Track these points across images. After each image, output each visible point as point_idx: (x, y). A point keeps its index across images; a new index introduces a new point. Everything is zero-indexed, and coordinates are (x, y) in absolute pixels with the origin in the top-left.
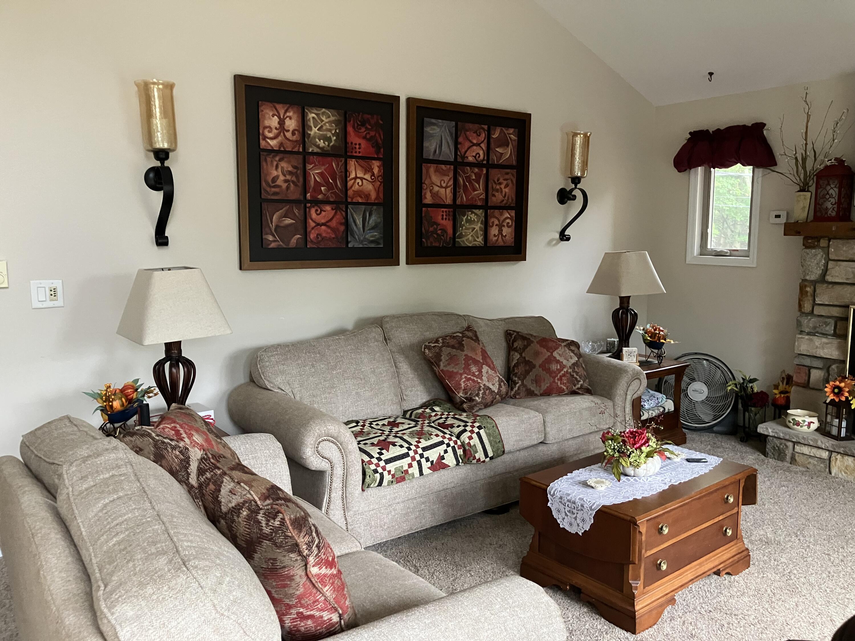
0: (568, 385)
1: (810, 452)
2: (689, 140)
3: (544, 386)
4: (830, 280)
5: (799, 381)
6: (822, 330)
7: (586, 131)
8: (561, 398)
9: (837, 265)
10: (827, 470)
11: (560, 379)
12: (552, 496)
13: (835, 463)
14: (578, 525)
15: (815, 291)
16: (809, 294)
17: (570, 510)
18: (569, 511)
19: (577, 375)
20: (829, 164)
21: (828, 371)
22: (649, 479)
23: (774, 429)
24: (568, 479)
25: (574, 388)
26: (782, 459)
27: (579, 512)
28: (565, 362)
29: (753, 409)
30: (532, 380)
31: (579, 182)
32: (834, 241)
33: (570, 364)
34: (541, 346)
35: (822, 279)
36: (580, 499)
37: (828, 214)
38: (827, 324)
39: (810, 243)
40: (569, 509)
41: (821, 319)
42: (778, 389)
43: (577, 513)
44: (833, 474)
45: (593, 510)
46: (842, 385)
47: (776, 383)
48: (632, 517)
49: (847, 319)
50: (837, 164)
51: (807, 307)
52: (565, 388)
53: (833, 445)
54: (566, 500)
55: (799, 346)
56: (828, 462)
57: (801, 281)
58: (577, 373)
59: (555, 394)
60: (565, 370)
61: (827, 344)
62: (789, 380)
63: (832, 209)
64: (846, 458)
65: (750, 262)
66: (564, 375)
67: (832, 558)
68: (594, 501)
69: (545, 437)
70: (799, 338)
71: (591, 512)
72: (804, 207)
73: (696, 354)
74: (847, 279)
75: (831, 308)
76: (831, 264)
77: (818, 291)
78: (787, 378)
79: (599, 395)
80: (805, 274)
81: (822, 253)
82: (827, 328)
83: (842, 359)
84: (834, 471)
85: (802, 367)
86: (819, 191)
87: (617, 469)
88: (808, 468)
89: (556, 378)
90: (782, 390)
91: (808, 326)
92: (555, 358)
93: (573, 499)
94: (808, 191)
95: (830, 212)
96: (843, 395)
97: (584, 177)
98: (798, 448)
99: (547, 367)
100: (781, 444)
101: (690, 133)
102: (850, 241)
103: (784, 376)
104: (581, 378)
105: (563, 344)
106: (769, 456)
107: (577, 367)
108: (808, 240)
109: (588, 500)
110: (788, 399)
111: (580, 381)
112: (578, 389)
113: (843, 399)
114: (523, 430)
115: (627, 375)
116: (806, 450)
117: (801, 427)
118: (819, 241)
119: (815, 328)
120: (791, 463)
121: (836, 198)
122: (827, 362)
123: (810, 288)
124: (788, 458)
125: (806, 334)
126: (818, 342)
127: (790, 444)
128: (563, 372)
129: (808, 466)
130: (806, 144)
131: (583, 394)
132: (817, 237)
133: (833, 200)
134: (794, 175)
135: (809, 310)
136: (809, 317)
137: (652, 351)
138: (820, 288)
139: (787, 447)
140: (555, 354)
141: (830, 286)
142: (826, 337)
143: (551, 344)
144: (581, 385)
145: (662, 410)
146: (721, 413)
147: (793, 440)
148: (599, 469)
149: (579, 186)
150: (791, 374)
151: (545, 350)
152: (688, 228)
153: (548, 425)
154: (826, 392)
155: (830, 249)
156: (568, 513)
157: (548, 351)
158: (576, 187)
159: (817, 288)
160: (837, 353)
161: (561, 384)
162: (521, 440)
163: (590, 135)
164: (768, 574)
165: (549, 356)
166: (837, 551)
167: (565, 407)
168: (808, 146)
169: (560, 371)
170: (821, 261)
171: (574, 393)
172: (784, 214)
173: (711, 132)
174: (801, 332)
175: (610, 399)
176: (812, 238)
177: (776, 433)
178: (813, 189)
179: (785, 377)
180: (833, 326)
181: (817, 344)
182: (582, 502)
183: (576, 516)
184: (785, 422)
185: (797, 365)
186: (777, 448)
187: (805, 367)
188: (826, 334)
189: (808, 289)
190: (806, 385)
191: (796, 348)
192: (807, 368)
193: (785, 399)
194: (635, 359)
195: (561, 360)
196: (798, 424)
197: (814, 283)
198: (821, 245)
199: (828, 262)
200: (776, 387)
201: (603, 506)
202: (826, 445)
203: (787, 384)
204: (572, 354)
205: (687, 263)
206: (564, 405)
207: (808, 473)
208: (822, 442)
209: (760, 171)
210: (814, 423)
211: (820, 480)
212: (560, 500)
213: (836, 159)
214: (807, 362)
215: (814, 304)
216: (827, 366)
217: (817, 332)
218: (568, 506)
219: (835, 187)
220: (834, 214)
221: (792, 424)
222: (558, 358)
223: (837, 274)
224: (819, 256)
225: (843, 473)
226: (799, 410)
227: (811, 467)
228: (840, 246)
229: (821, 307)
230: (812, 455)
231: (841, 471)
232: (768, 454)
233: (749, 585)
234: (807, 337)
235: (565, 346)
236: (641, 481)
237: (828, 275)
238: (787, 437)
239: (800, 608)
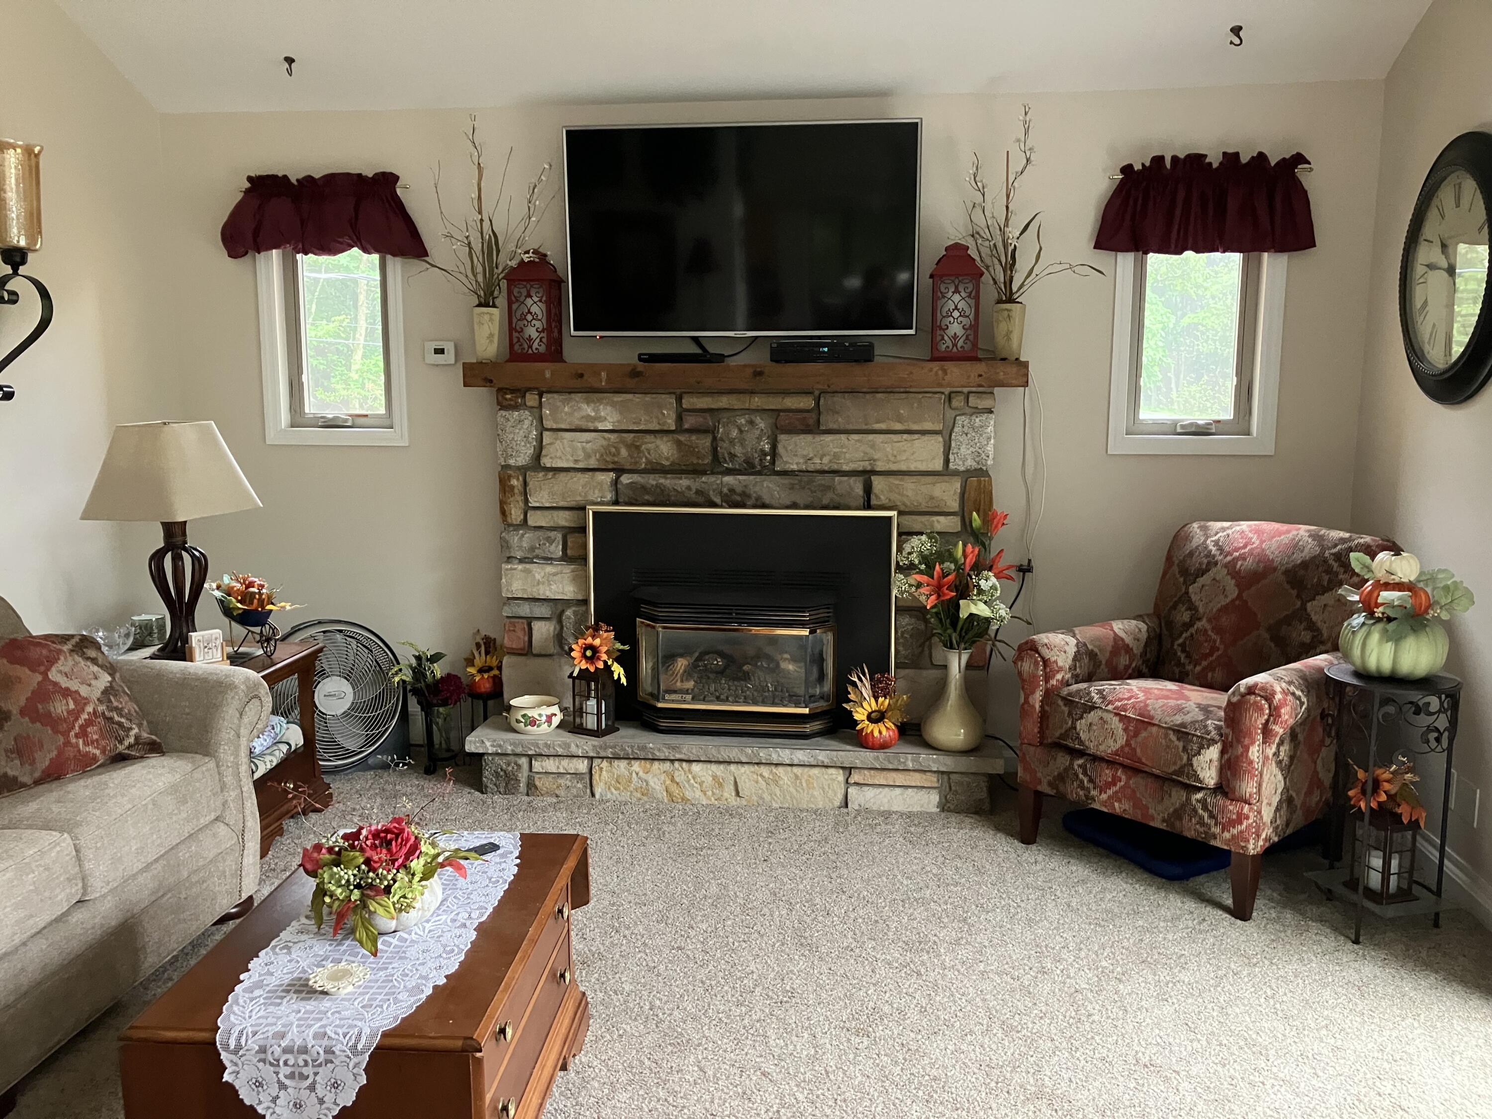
0: (103, 743)
1: (558, 768)
2: (247, 192)
3: (44, 759)
4: (548, 465)
5: (514, 646)
6: (544, 551)
7: (32, 142)
8: (96, 779)
9: (556, 439)
10: (588, 791)
11: (83, 733)
12: (235, 1052)
13: (600, 775)
14: (321, 1101)
15: (525, 484)
16: (516, 491)
17: (293, 1073)
18: (291, 1076)
19: (122, 716)
20: (526, 258)
21: (560, 622)
22: (428, 926)
23: (495, 741)
24: (250, 990)
25: (121, 748)
26: (513, 791)
27: (320, 1070)
28: (84, 691)
29: (441, 710)
30: (6, 751)
31: (23, 262)
32: (549, 395)
33: (97, 693)
34: (13, 661)
35: (536, 463)
36: (316, 1036)
37: (534, 348)
38: (551, 541)
39: (510, 400)
40: (288, 1070)
41: (539, 533)
42: (473, 665)
43: (316, 1074)
44: (597, 796)
45: (362, 1053)
46: (597, 642)
47: (467, 655)
48: (466, 1038)
49: (583, 530)
50: (537, 260)
51: (516, 515)
52: (98, 752)
53: (594, 746)
54: (278, 1051)
55: (509, 584)
56: (587, 777)
57: (500, 468)
58: (119, 711)
59: (73, 771)
60: (90, 709)
61: (555, 574)
62: (489, 645)
63: (538, 340)
64: (616, 763)
65: (397, 437)
66: (89, 723)
67: (689, 953)
68: (356, 1031)
69: (85, 887)
70: (507, 569)
71: (355, 1060)
72: (491, 335)
73: (320, 623)
74: (576, 461)
75: (555, 513)
76: (547, 437)
77: (531, 484)
78: (485, 643)
79: (177, 751)
80: (508, 456)
81: (530, 418)
82: (553, 548)
83: (580, 597)
84: (598, 791)
85: (517, 620)
86: (514, 306)
87: (366, 929)
88: (557, 796)
89: (72, 733)
90: (480, 665)
91: (520, 547)
92: (55, 684)
93: (299, 1042)
94: (494, 306)
95: (535, 345)
96: (599, 659)
97: (36, 250)
98: (537, 765)
99: (41, 711)
100: (509, 764)
101: (250, 179)
102: (573, 395)
103: (479, 640)
104: (131, 721)
105: (66, 648)
106: (489, 790)
107: (115, 696)
108: (506, 394)
109: (340, 1031)
110: (498, 682)
111: (131, 729)
112: (130, 747)
113: (601, 665)
114: (32, 888)
115: (237, 693)
116: (550, 765)
117: (539, 726)
118: (524, 397)
119: (532, 549)
120: (528, 795)
121: (544, 321)
122: (558, 606)
123: (518, 479)
124: (523, 786)
125: (517, 561)
126: (539, 573)
127: (524, 761)
128: (85, 716)
129: (557, 792)
130: (482, 220)
131: (142, 757)
132: (519, 390)
133: (538, 324)
134: (467, 276)
135: (519, 520)
136: (521, 532)
137: (249, 631)
138: (535, 479)
139: (519, 766)
140: (54, 675)
141: (550, 475)
142: (551, 564)
143: (35, 653)
144: (137, 738)
145: (285, 748)
146: (382, 729)
147: (530, 753)
148: (303, 937)
149: (22, 270)
150: (493, 636)
151: (27, 670)
152: (264, 374)
153: (88, 854)
154: (574, 659)
155: (544, 410)
156: (287, 1082)
157: (33, 670)
158: (15, 272)
159: (528, 479)
160: (572, 589)
161: (86, 744)
162: (31, 916)
163: (40, 152)
164: (624, 1025)
165: (39, 683)
166: (688, 937)
167: (119, 799)
168: (484, 223)
169: (76, 714)
170: (530, 432)
171: (120, 759)
172: (449, 347)
173: (294, 181)
174: (509, 559)
175: (206, 754)
176: (512, 391)
177: (500, 746)
178: (502, 301)
179: (482, 643)
180: (561, 543)
181: (538, 577)
182: (325, 1042)
183: (314, 1082)
184: (509, 724)
185: (508, 617)
186: (502, 773)
187: (520, 620)
188: (551, 559)
189: (514, 482)
190: (527, 651)
191: (504, 590)
192: (525, 621)
193: (491, 680)
194: (219, 654)
195: (73, 689)
196: (533, 722)
197: (523, 470)
198: (529, 404)
199: (542, 434)
200: (470, 662)
201: (385, 1035)
202: (583, 749)
203: (487, 653)
204: (95, 669)
205: (268, 442)
206: (115, 796)
207: (562, 805)
208: (577, 746)
209: (395, 265)
210: (555, 715)
211: (585, 811)
212: (262, 1056)
213: (536, 252)
214: (525, 610)
215: (527, 509)
216: (558, 612)
217: (537, 557)
218: (286, 1063)
219: (540, 301)
220: (542, 349)
221: (522, 724)
222: (64, 683)
223: (559, 454)
224: (527, 423)
225: (613, 790)
226: (526, 697)
227: (562, 792)
228: (559, 404)
229: (539, 512)
230: (562, 771)
231: (609, 789)
232: (486, 787)
233: (610, 1063)
234: (520, 567)
235: (72, 651)
236: (414, 936)
237: (546, 456)
238: (519, 750)
239: (711, 1073)
